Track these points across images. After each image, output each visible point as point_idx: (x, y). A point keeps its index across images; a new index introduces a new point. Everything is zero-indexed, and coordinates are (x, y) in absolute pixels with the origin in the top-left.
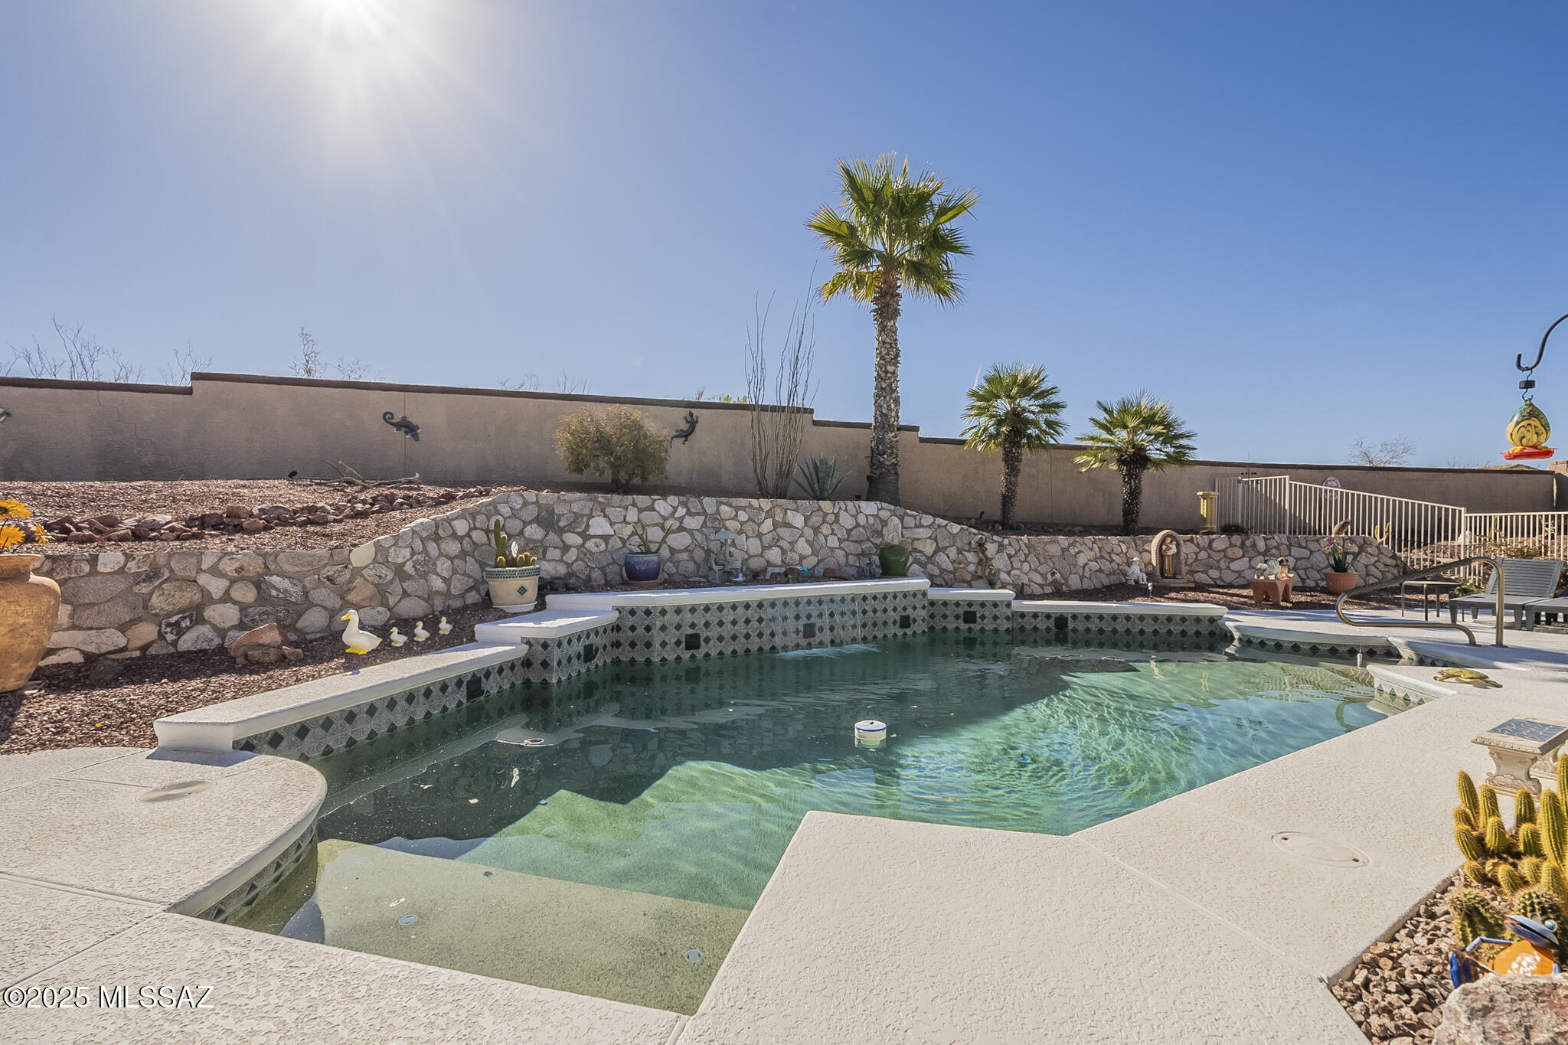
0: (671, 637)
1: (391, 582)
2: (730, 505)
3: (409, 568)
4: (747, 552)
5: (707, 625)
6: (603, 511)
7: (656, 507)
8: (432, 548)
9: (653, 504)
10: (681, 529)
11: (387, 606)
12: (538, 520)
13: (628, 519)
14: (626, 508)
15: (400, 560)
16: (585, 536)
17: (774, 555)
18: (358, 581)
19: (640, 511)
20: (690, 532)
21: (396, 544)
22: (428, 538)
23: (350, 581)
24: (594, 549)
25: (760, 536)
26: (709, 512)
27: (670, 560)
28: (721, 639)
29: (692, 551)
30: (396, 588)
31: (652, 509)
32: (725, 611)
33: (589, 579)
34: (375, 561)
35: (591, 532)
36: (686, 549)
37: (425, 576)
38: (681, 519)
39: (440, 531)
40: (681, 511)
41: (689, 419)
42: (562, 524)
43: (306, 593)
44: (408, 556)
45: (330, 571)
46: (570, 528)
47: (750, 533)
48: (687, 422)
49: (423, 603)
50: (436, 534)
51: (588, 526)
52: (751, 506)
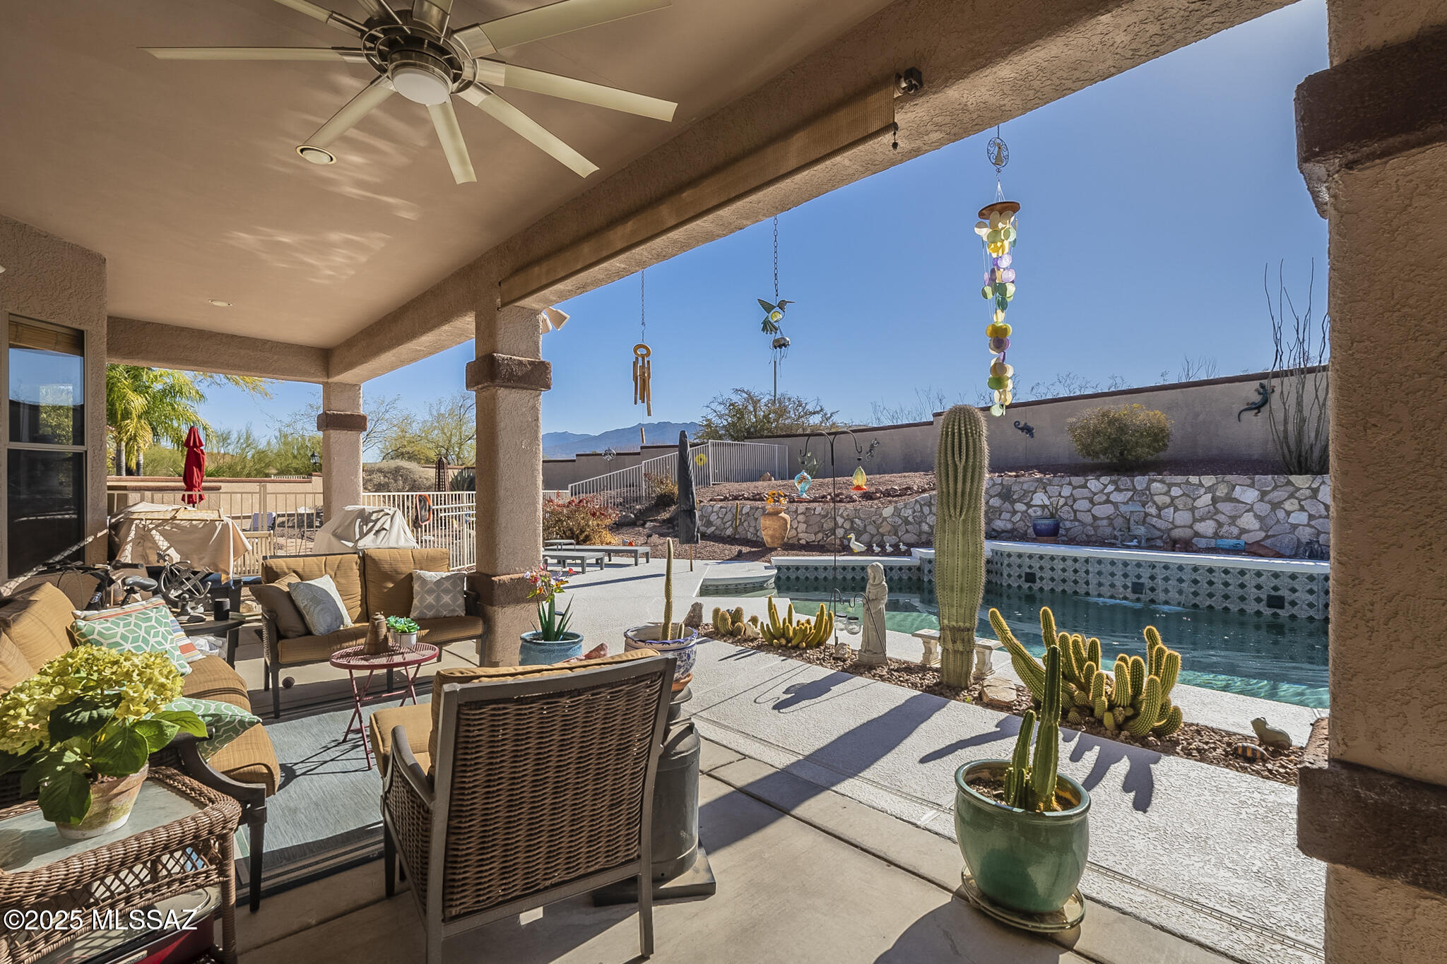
0: (1015, 572)
1: (900, 525)
2: (1162, 482)
3: (910, 519)
4: (1172, 523)
5: (1041, 568)
6: (1044, 488)
7: (1088, 485)
8: (926, 510)
9: (1086, 483)
10: (1108, 501)
11: (898, 536)
12: (999, 495)
13: (1062, 494)
14: (1062, 486)
15: (906, 515)
16: (1029, 505)
17: (1207, 527)
18: (885, 523)
19: (1075, 488)
20: (1115, 505)
21: (905, 507)
22: (925, 504)
23: (881, 523)
24: (1033, 514)
25: (1193, 509)
26: (1139, 488)
27: (1091, 525)
28: (1052, 579)
29: (1113, 519)
30: (903, 528)
31: (1085, 486)
32: (1056, 561)
33: (1026, 533)
34: (893, 515)
35: (1033, 503)
36: (1108, 518)
37: (919, 524)
38: (1108, 495)
39: (932, 501)
40: (1110, 488)
41: (1261, 390)
42: (1015, 497)
43: (865, 526)
44: (911, 513)
45: (873, 518)
46: (1019, 500)
47: (1180, 507)
48: (1260, 394)
49: (915, 537)
50: (930, 502)
51: (1032, 499)
52: (1188, 483)
